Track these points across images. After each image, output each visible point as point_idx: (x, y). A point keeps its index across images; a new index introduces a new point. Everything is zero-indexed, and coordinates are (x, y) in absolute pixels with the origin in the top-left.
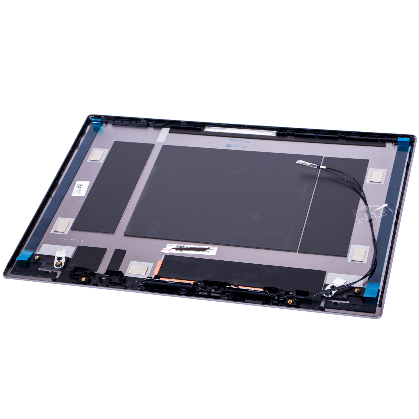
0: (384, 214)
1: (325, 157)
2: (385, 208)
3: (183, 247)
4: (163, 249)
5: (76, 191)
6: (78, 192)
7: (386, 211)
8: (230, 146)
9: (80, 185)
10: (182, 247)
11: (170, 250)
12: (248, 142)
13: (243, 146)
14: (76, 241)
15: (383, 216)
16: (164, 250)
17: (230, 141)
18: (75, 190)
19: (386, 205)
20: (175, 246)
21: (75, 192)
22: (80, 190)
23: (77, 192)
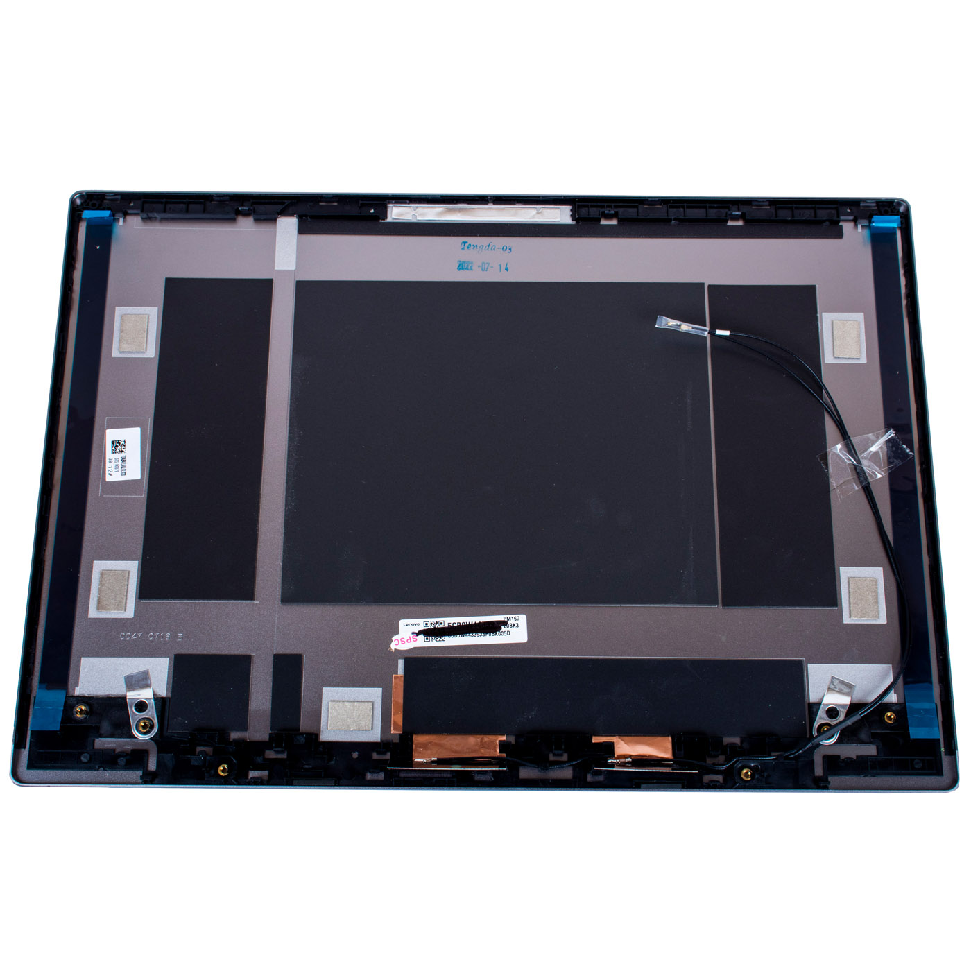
0: (891, 460)
1: (709, 286)
2: (888, 441)
3: (441, 626)
4: (393, 639)
5: (113, 464)
6: (120, 467)
7: (893, 451)
8: (467, 269)
9: (119, 443)
10: (437, 626)
11: (412, 640)
12: (508, 250)
13: (500, 265)
14: (164, 637)
15: (890, 468)
16: (397, 642)
17: (463, 249)
18: (111, 461)
19: (891, 434)
20: (421, 624)
21: (113, 469)
22: (123, 460)
23: (117, 466)
